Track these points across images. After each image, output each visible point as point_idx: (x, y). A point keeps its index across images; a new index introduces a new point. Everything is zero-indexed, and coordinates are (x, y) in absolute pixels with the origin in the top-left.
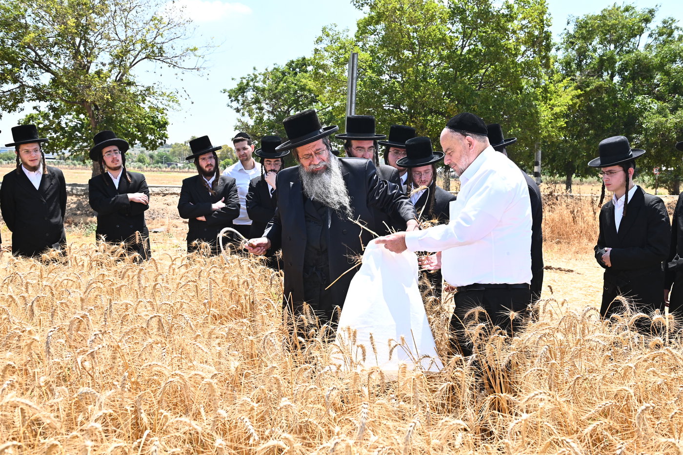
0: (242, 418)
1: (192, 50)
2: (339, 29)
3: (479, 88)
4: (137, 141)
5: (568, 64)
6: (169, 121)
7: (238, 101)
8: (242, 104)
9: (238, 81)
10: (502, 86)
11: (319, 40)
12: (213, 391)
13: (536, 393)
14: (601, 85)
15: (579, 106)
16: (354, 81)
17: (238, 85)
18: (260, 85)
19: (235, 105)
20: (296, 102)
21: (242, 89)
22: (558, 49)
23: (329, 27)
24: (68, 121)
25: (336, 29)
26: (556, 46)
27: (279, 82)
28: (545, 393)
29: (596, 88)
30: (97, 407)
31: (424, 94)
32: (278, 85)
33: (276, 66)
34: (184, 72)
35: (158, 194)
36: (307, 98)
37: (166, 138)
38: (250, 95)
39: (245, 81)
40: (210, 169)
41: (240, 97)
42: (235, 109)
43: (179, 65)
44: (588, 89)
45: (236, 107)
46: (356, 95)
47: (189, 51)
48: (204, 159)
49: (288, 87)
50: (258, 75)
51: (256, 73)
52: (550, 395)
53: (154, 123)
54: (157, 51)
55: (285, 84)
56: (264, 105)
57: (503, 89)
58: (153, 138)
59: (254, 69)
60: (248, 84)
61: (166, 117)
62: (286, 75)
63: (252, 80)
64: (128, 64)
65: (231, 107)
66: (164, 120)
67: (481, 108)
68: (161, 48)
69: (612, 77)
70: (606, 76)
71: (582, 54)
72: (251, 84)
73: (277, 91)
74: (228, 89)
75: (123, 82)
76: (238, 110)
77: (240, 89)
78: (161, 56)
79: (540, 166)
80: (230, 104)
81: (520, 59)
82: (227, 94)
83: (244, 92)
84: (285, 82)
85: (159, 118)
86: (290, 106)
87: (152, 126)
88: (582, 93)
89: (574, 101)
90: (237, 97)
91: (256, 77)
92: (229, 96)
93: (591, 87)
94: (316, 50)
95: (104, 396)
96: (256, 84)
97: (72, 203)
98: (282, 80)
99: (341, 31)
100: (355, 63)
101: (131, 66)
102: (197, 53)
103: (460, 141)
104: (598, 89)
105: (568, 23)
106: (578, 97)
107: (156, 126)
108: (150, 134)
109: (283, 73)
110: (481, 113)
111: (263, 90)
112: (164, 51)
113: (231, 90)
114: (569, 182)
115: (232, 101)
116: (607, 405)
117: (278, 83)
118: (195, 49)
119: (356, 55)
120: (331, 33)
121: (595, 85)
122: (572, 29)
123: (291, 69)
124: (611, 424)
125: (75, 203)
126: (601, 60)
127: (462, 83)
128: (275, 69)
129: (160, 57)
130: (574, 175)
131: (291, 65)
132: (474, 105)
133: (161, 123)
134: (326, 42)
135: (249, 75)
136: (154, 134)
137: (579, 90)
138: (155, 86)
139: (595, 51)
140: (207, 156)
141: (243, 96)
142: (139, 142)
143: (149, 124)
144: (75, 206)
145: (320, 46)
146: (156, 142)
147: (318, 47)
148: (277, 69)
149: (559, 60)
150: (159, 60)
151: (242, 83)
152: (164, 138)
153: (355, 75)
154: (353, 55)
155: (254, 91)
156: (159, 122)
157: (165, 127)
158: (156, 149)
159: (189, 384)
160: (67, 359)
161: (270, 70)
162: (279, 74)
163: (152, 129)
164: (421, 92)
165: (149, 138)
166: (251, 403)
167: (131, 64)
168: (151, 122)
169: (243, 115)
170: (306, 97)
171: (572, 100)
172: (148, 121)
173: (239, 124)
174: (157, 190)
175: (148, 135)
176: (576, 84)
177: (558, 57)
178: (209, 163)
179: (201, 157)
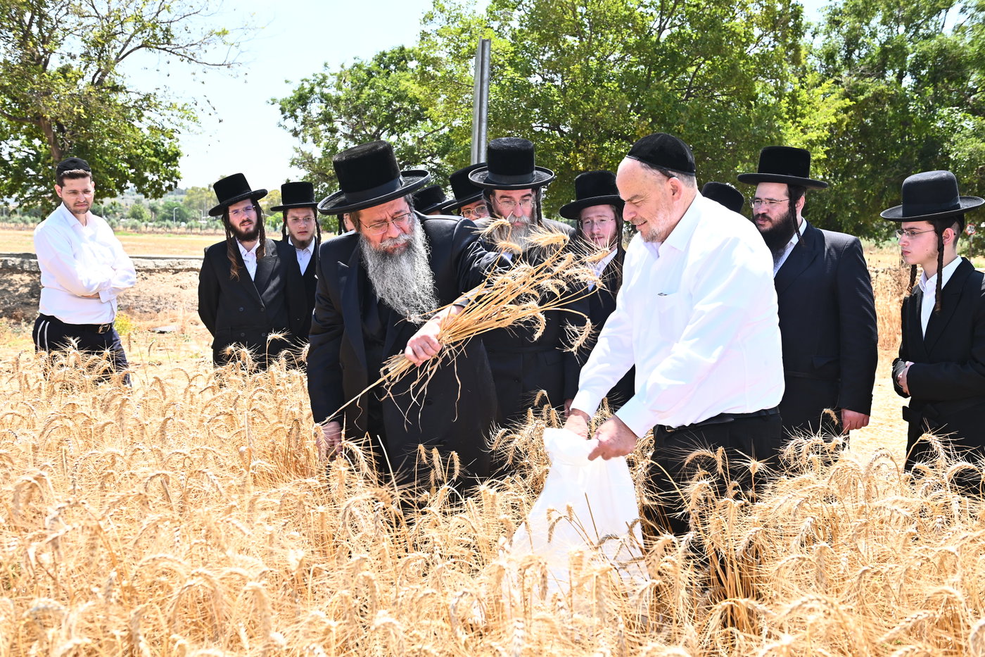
0: (311, 647)
1: (219, 34)
3: (687, 97)
4: (129, 184)
5: (830, 56)
6: (181, 150)
7: (296, 117)
8: (302, 123)
9: (296, 85)
10: (723, 94)
11: (429, 18)
12: (262, 602)
13: (804, 599)
14: (883, 91)
15: (847, 125)
16: (485, 85)
17: (294, 92)
18: (332, 92)
19: (291, 123)
20: (391, 119)
21: (302, 99)
22: (814, 34)
24: (13, 150)
26: (812, 29)
27: (363, 87)
28: (818, 600)
29: (875, 95)
30: (63, 633)
31: (597, 106)
32: (361, 93)
33: (358, 62)
34: (207, 70)
35: (166, 270)
36: (408, 113)
37: (178, 178)
38: (316, 108)
39: (307, 86)
40: (247, 229)
41: (299, 112)
42: (291, 131)
43: (198, 58)
44: (861, 98)
45: (292, 128)
46: (488, 107)
47: (214, 36)
48: (236, 212)
49: (378, 96)
50: (329, 76)
51: (327, 74)
52: (827, 603)
53: (157, 154)
54: (160, 35)
55: (372, 91)
56: (337, 124)
57: (725, 98)
58: (156, 178)
59: (326, 65)
60: (312, 91)
61: (177, 144)
62: (373, 76)
63: (319, 84)
64: (113, 57)
65: (285, 128)
66: (174, 150)
67: (689, 129)
68: (167, 30)
69: (900, 77)
70: (890, 76)
71: (852, 42)
72: (317, 89)
73: (360, 101)
74: (279, 99)
75: (105, 87)
76: (296, 134)
77: (298, 99)
78: (168, 43)
80: (282, 123)
81: (752, 51)
82: (278, 106)
83: (306, 104)
84: (371, 88)
85: (166, 146)
86: (380, 127)
87: (153, 159)
88: (851, 103)
89: (839, 117)
90: (295, 110)
91: (325, 78)
92: (281, 109)
93: (866, 95)
94: (424, 35)
95: (75, 614)
96: (325, 91)
97: (22, 285)
98: (366, 84)
99: (464, 4)
100: (487, 55)
101: (118, 60)
102: (226, 38)
103: (659, 185)
104: (878, 97)
106: (846, 110)
107: (160, 159)
108: (152, 172)
109: (369, 73)
110: (691, 137)
111: (338, 100)
112: (172, 36)
113: (284, 100)
115: (285, 118)
116: (920, 618)
117: (361, 89)
118: (224, 33)
119: (487, 43)
120: (447, 6)
121: (872, 90)
123: (382, 66)
124: (929, 651)
125: (26, 285)
126: (884, 51)
127: (660, 88)
128: (356, 65)
129: (166, 46)
131: (381, 59)
132: (678, 125)
133: (170, 153)
134: (439, 21)
135: (314, 75)
136: (158, 171)
137: (847, 100)
138: (158, 93)
139: (873, 35)
140: (240, 206)
141: (304, 110)
142: (133, 185)
143: (150, 155)
144: (26, 290)
145: (428, 28)
146: (161, 185)
147: (427, 30)
148: (359, 67)
149: (816, 50)
150: (164, 49)
151: (302, 88)
152: (174, 179)
153: (486, 76)
154: (483, 42)
155: (322, 102)
156: (165, 152)
157: (175, 160)
158: (161, 197)
159: (221, 589)
160: (11, 549)
161: (348, 66)
162: (363, 75)
163: (154, 163)
164: (593, 103)
165: (150, 179)
166: (326, 620)
167: (118, 56)
168: (152, 152)
169: (305, 141)
170: (406, 111)
171: (835, 115)
172: (148, 150)
173: (297, 156)
174: (163, 264)
175: (146, 174)
176: (841, 90)
177: (814, 47)
178: (245, 218)
179: (231, 209)
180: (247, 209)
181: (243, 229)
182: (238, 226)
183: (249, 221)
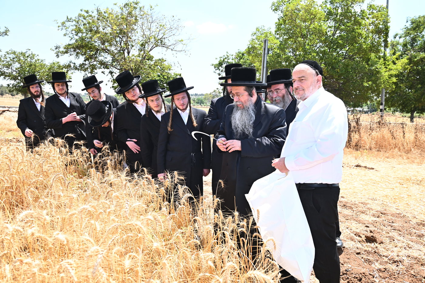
2: (266, 28)
5: (405, 45)
7: (220, 69)
8: (222, 71)
9: (219, 59)
10: (357, 58)
15: (409, 70)
16: (266, 55)
17: (219, 61)
18: (230, 61)
19: (218, 71)
21: (220, 64)
22: (400, 37)
23: (261, 27)
25: (263, 28)
26: (399, 36)
29: (421, 59)
33: (239, 51)
34: (177, 53)
39: (222, 60)
40: (37, 94)
43: (174, 49)
44: (416, 60)
45: (218, 73)
47: (179, 42)
48: (33, 88)
50: (229, 56)
51: (228, 54)
59: (227, 53)
60: (224, 61)
62: (244, 56)
63: (226, 58)
65: (215, 72)
67: (342, 71)
71: (414, 40)
72: (226, 60)
74: (215, 64)
77: (219, 64)
79: (383, 105)
80: (215, 71)
82: (213, 66)
83: (222, 65)
84: (243, 59)
89: (406, 67)
90: (219, 67)
91: (228, 57)
92: (215, 67)
93: (417, 58)
96: (228, 60)
98: (241, 58)
100: (266, 45)
101: (151, 50)
102: (183, 42)
104: (423, 60)
105: (407, 22)
106: (409, 64)
109: (243, 54)
110: (341, 73)
112: (165, 42)
114: (412, 116)
115: (216, 70)
117: (240, 60)
119: (267, 41)
121: (420, 57)
122: (409, 25)
128: (239, 52)
129: (164, 45)
130: (415, 113)
131: (248, 50)
132: (337, 69)
135: (224, 56)
140: (34, 86)
141: (222, 67)
149: (400, 43)
150: (164, 47)
153: (266, 52)
154: (265, 40)
161: (236, 53)
162: (241, 55)
171: (404, 66)
176: (408, 57)
177: (400, 42)
178: (36, 90)
179: (31, 87)
180: (37, 87)
181: (35, 94)
182: (33, 93)
183: (37, 91)
